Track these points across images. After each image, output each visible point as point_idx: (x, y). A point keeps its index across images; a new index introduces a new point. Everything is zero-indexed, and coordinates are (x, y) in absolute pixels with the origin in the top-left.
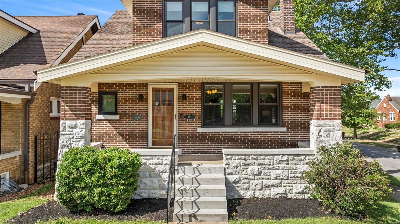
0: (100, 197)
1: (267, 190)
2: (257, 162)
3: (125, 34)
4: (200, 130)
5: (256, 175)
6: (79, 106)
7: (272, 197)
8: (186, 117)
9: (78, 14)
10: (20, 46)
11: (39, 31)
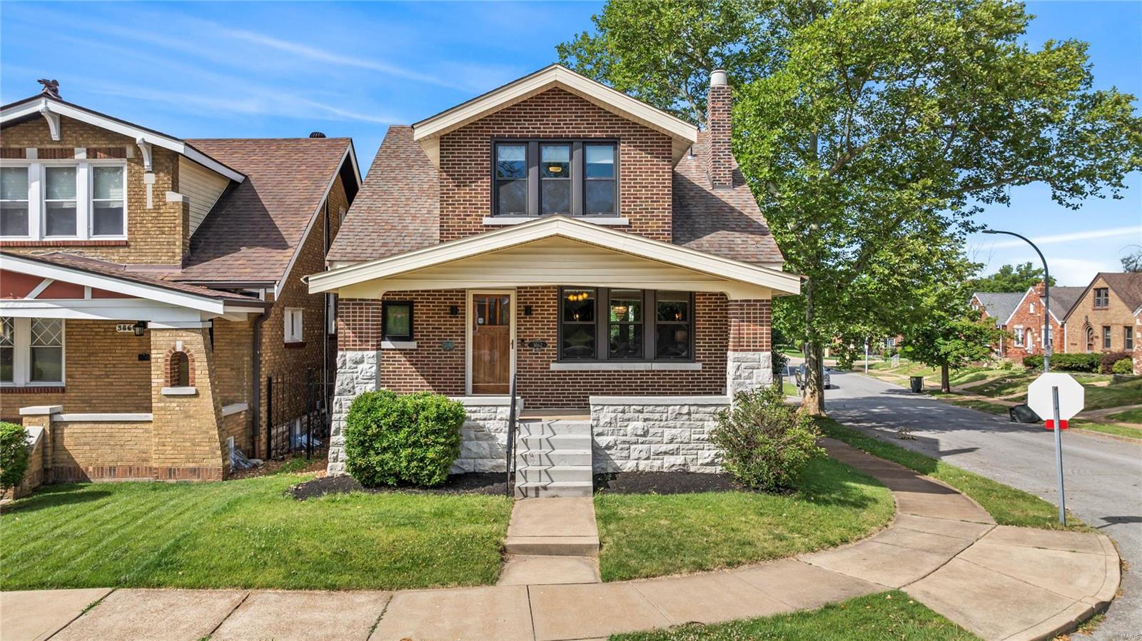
0: (409, 462)
1: (658, 459)
2: (641, 416)
3: (416, 188)
4: (554, 367)
5: (641, 436)
6: (366, 329)
7: (665, 470)
8: (531, 345)
9: (312, 136)
10: (223, 212)
11: (246, 177)
